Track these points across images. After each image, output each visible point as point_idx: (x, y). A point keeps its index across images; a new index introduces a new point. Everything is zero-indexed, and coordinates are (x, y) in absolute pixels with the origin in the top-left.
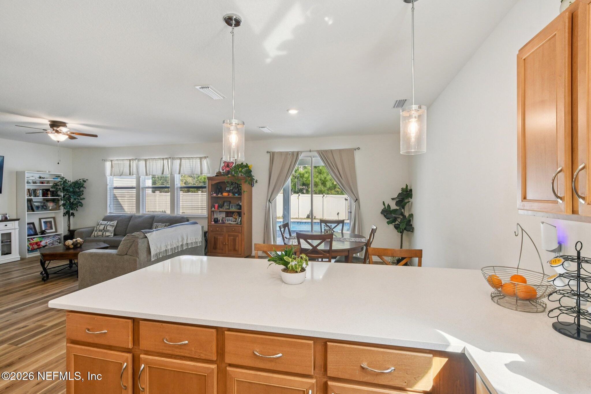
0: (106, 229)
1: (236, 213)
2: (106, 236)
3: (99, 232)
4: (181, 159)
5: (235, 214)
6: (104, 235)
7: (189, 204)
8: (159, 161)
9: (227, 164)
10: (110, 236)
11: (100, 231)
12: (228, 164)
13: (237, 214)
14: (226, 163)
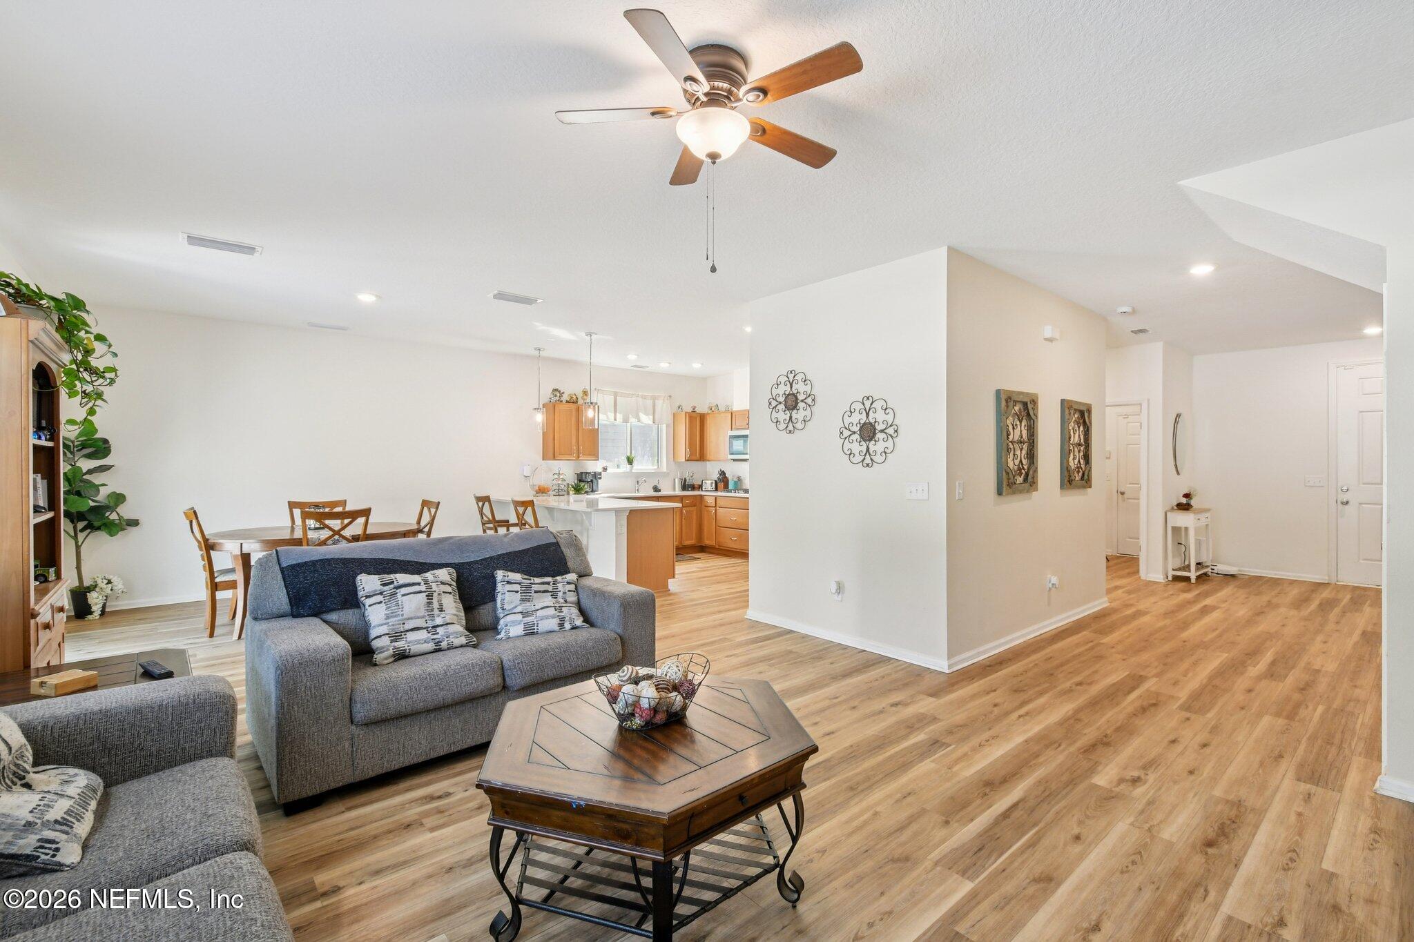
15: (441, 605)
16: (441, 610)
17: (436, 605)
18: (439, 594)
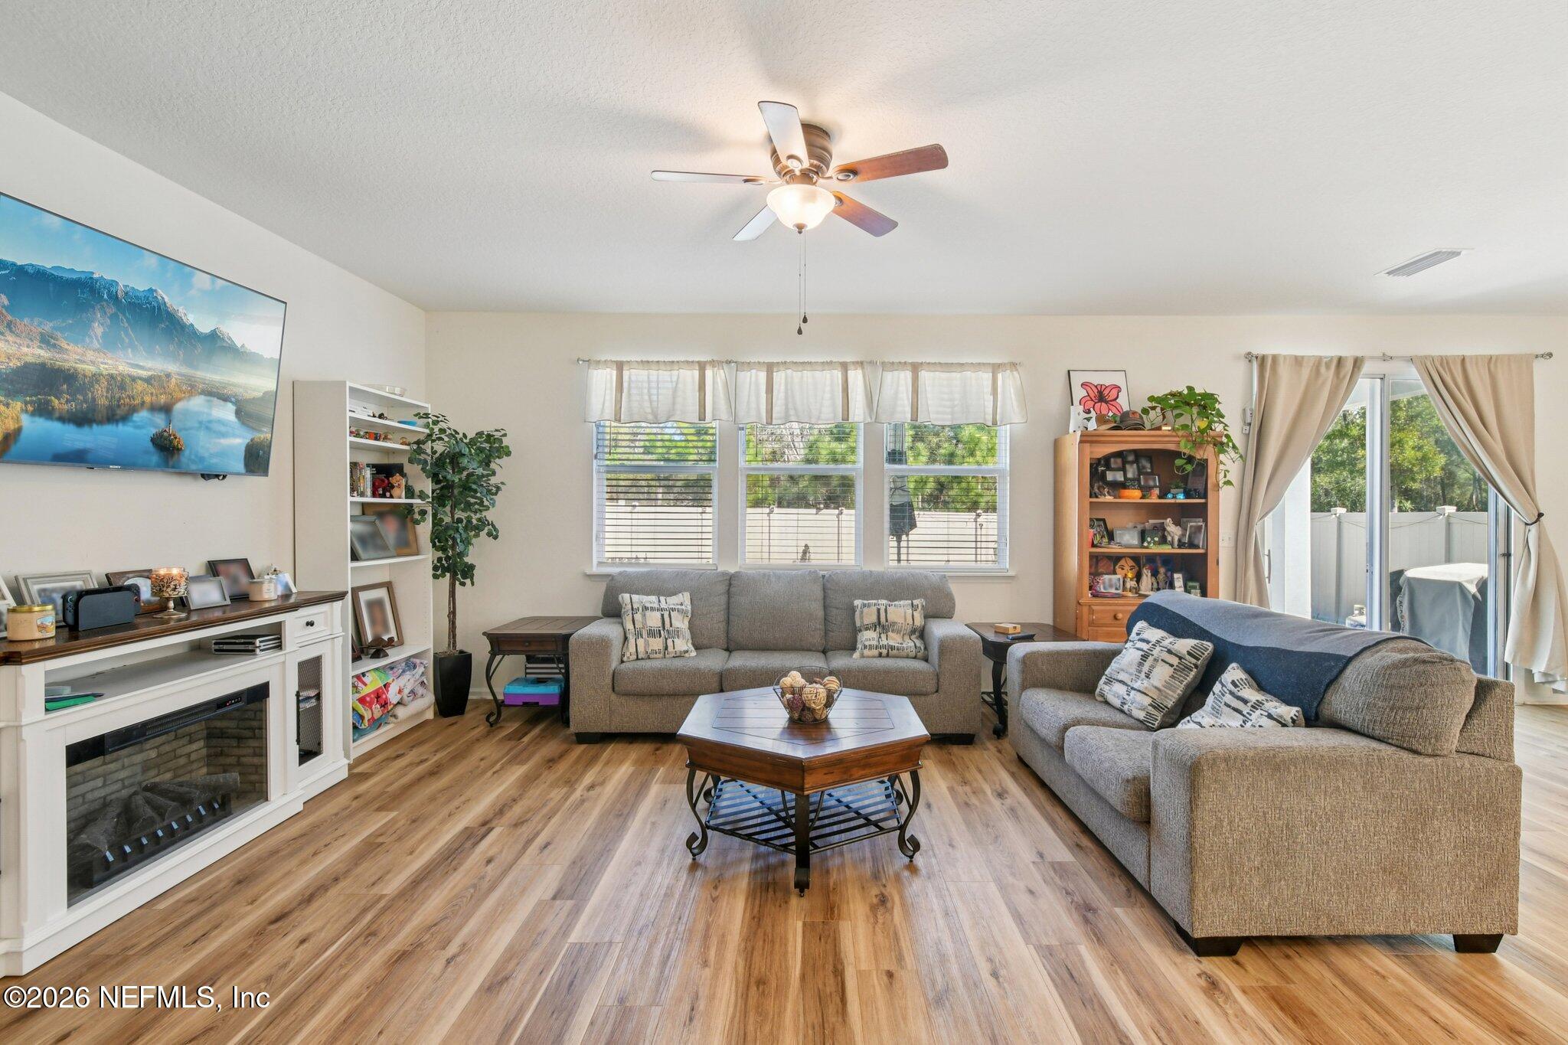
0: (671, 626)
1: (1128, 559)
2: (678, 654)
3: (651, 640)
4: (915, 368)
5: (1123, 562)
6: (670, 649)
7: (939, 531)
8: (827, 374)
9: (1096, 391)
10: (687, 651)
11: (652, 633)
12: (1100, 393)
13: (1131, 563)
14: (1094, 388)
15: (1150, 671)
16: (1148, 676)
17: (1146, 668)
18: (1155, 660)
